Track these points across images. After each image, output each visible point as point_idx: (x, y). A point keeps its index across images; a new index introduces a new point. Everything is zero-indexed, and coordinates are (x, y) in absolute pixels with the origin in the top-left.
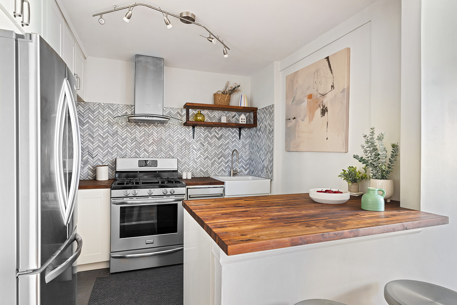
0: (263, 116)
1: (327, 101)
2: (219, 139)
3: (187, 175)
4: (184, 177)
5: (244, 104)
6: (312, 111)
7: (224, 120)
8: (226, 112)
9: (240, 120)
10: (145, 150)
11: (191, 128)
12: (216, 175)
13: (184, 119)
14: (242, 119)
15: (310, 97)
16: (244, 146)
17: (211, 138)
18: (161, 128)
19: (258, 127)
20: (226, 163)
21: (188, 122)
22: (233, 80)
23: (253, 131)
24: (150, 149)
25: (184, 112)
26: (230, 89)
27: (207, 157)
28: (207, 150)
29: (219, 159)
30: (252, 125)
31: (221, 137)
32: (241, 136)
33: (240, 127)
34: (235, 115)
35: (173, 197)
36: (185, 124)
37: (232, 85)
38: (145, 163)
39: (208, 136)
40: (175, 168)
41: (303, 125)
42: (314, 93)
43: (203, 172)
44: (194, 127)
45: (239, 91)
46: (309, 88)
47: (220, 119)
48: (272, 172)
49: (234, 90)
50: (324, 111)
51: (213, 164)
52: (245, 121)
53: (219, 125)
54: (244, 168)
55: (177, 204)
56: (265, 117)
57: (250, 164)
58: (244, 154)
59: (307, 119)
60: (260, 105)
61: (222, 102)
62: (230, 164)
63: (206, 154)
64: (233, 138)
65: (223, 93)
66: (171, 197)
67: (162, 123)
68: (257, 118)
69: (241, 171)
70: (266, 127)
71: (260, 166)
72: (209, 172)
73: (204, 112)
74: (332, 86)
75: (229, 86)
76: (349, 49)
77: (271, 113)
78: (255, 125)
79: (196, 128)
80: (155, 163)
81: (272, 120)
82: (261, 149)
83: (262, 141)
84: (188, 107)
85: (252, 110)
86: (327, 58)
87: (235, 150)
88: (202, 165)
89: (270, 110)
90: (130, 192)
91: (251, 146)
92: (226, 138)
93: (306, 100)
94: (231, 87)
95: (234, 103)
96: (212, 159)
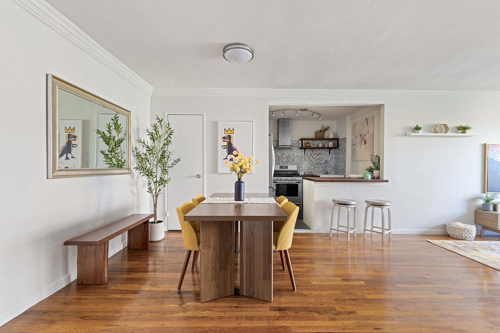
0: (341, 143)
1: (366, 138)
2: (318, 155)
3: (301, 173)
4: (300, 174)
5: (331, 136)
6: (361, 142)
7: (320, 145)
8: (322, 141)
9: (329, 145)
10: (282, 161)
11: (303, 150)
12: (316, 174)
13: (300, 146)
14: (331, 144)
15: (361, 135)
16: (332, 159)
17: (314, 155)
18: (289, 151)
19: (339, 148)
20: (322, 168)
21: (302, 147)
22: (326, 124)
23: (337, 150)
24: (284, 161)
25: (300, 142)
26: (324, 128)
27: (312, 164)
28: (312, 161)
29: (318, 165)
30: (336, 147)
31: (319, 154)
32: (330, 153)
33: (330, 149)
34: (327, 142)
35: (297, 181)
36: (301, 148)
37: (325, 126)
38: (281, 167)
39: (312, 154)
40: (296, 169)
41: (358, 148)
42: (362, 134)
43: (309, 172)
44: (305, 150)
45: (329, 129)
46: (360, 131)
47: (318, 145)
48: (345, 172)
49: (326, 129)
50: (365, 142)
51: (315, 168)
52: (332, 145)
53: (318, 148)
54: (332, 170)
55: (298, 184)
56: (342, 143)
57: (336, 168)
58: (332, 163)
59: (359, 145)
60: (341, 137)
61: (319, 136)
62: (324, 168)
63: (311, 163)
64: (326, 154)
65: (320, 131)
66: (295, 181)
67: (290, 148)
68: (339, 144)
69: (331, 172)
70: (343, 149)
71: (340, 169)
72: (313, 172)
73: (310, 142)
74: (368, 132)
75: (324, 127)
76: (374, 117)
77: (345, 141)
78: (338, 147)
79: (306, 150)
80: (287, 167)
81: (345, 145)
82: (341, 160)
83: (341, 155)
84: (302, 140)
85: (336, 139)
86: (366, 119)
87: (327, 161)
88: (309, 168)
89: (344, 139)
90: (279, 178)
91: (336, 158)
92: (322, 155)
93: (359, 136)
94: (325, 128)
95: (326, 136)
96: (314, 165)
